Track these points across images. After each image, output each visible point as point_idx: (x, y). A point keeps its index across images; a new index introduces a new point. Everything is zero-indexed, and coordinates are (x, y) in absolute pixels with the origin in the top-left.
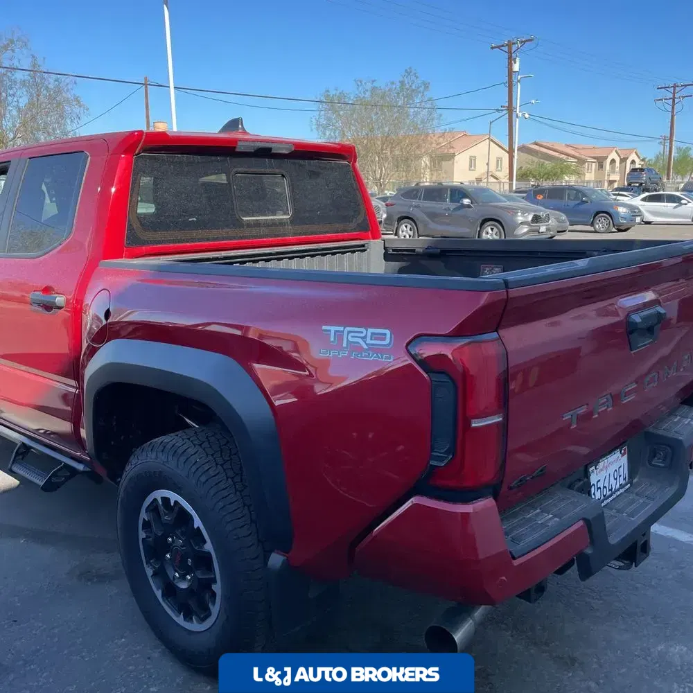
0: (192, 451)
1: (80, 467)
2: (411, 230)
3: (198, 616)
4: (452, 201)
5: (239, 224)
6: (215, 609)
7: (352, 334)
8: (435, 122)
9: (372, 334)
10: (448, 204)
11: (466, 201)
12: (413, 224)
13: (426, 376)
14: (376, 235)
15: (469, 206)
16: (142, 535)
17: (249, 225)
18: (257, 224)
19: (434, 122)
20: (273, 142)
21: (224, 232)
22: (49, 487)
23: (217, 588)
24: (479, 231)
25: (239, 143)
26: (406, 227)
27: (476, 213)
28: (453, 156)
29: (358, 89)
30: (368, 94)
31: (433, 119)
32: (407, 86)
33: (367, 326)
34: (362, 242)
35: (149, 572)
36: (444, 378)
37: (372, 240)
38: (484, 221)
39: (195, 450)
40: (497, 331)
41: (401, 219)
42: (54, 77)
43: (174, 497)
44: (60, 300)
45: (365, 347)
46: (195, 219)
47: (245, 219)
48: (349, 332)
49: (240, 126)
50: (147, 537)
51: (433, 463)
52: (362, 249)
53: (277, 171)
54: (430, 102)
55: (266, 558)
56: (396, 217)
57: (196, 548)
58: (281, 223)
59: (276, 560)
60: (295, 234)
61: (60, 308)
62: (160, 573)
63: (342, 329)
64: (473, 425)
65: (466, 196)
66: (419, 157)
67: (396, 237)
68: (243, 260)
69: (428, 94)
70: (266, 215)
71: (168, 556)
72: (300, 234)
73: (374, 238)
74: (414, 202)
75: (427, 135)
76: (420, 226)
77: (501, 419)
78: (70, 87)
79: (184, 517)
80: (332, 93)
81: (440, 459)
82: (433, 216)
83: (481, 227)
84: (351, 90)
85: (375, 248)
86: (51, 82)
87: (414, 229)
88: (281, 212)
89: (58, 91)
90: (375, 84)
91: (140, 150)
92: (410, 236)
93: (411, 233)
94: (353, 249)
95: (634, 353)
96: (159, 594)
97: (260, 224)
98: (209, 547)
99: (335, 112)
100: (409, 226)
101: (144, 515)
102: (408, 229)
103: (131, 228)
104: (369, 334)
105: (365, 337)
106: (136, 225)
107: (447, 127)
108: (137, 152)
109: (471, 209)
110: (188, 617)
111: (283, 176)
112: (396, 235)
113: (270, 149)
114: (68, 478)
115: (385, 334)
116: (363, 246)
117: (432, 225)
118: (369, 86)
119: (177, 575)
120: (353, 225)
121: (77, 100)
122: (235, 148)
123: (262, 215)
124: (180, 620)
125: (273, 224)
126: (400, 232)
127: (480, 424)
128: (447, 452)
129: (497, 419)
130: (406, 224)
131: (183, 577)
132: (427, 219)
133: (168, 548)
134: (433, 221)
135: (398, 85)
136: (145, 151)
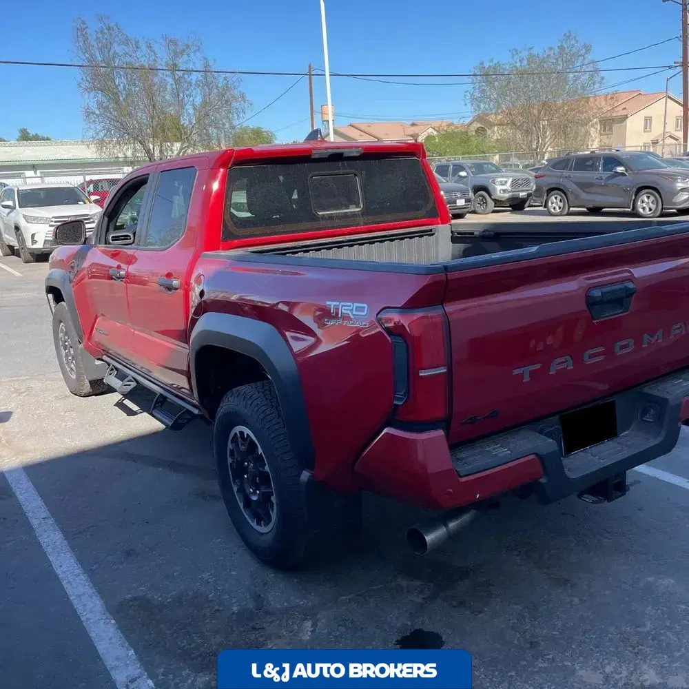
0: (256, 396)
1: (196, 412)
2: (561, 201)
3: (265, 522)
4: (605, 170)
5: (316, 218)
6: (274, 515)
7: (346, 308)
8: (597, 86)
9: (357, 307)
10: (601, 173)
11: (620, 169)
12: (563, 195)
13: (389, 339)
14: (445, 221)
15: (622, 174)
16: (230, 460)
17: (323, 217)
18: (331, 218)
19: (595, 86)
20: (343, 148)
21: (303, 225)
22: (175, 427)
23: (273, 499)
24: (634, 200)
25: (314, 152)
26: (556, 198)
27: (631, 180)
28: (626, 117)
29: (513, 57)
30: (525, 62)
31: (594, 84)
32: (567, 51)
33: (354, 301)
34: (430, 227)
35: (235, 489)
36: (400, 340)
37: (441, 225)
38: (640, 189)
39: (259, 395)
40: (442, 304)
41: (550, 190)
42: (223, 75)
43: (247, 431)
44: (176, 283)
45: (352, 317)
46: (278, 216)
47: (320, 213)
48: (343, 306)
49: (319, 136)
50: (233, 462)
51: (396, 402)
52: (430, 233)
53: (349, 171)
54: (591, 65)
55: (299, 475)
56: (545, 189)
57: (261, 469)
58: (353, 215)
59: (305, 475)
60: (365, 224)
61: (177, 289)
62: (241, 490)
63: (338, 303)
64: (421, 374)
65: (620, 164)
66: (585, 123)
67: (546, 209)
68: (294, 250)
69: (590, 57)
70: (339, 209)
71: (246, 476)
72: (370, 224)
73: (443, 223)
74: (566, 173)
75: (587, 100)
76: (571, 197)
77: (445, 370)
78: (236, 84)
79: (252, 446)
80: (486, 65)
81: (398, 399)
82: (585, 186)
83: (636, 195)
84: (506, 61)
85: (443, 232)
86: (221, 80)
87: (564, 202)
88: (354, 206)
89: (227, 88)
90: (531, 51)
91: (232, 164)
92: (560, 208)
93: (561, 205)
94: (421, 234)
95: (597, 323)
96: (241, 505)
97: (333, 217)
98: (267, 468)
99: (490, 83)
100: (559, 198)
101: (230, 446)
102: (558, 201)
103: (225, 226)
104: (354, 308)
105: (352, 309)
106: (230, 224)
107: (610, 91)
108: (229, 166)
109: (624, 177)
110: (259, 523)
111: (355, 175)
112: (545, 207)
113: (341, 154)
114: (189, 420)
115: (364, 307)
116: (431, 230)
117: (584, 196)
118: (525, 54)
119: (251, 490)
120: (421, 213)
121: (243, 96)
122: (310, 155)
123: (336, 210)
124: (254, 524)
125: (346, 216)
126: (550, 204)
127: (427, 374)
128: (404, 395)
129: (443, 370)
130: (556, 196)
131: (254, 493)
132: (579, 190)
133: (245, 470)
134: (584, 191)
135: (557, 50)
136: (236, 165)
